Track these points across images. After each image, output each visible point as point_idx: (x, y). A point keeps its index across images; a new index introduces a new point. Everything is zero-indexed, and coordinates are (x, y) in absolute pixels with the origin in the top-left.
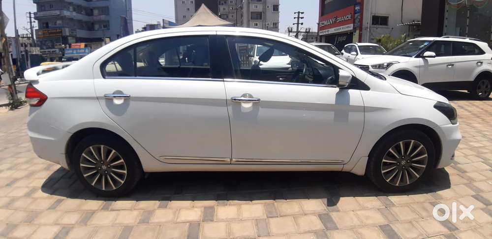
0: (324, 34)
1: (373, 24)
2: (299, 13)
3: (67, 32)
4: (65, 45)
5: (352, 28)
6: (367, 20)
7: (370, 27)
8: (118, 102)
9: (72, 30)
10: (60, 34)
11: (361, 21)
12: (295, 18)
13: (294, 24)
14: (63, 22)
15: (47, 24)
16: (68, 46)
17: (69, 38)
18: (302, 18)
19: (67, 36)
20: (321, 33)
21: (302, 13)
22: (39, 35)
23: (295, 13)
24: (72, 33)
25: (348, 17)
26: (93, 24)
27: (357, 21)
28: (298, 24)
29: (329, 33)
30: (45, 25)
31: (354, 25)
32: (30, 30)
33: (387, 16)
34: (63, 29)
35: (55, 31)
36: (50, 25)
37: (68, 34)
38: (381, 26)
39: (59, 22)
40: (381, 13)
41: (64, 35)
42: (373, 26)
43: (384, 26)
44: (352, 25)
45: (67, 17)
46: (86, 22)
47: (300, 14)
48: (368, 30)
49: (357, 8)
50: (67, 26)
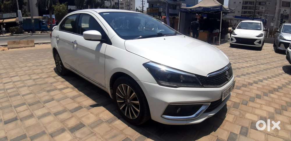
3: (161, 10)
4: (159, 16)
9: (164, 9)
10: (158, 11)
14: (160, 5)
15: (153, 5)
16: (160, 17)
17: (162, 13)
19: (161, 12)
22: (148, 11)
24: (164, 10)
26: (176, 6)
30: (152, 6)
32: (142, 8)
34: (159, 8)
35: (156, 9)
36: (154, 6)
37: (161, 11)
39: (158, 4)
41: (159, 11)
45: (162, 2)
46: (173, 5)
50: (162, 6)
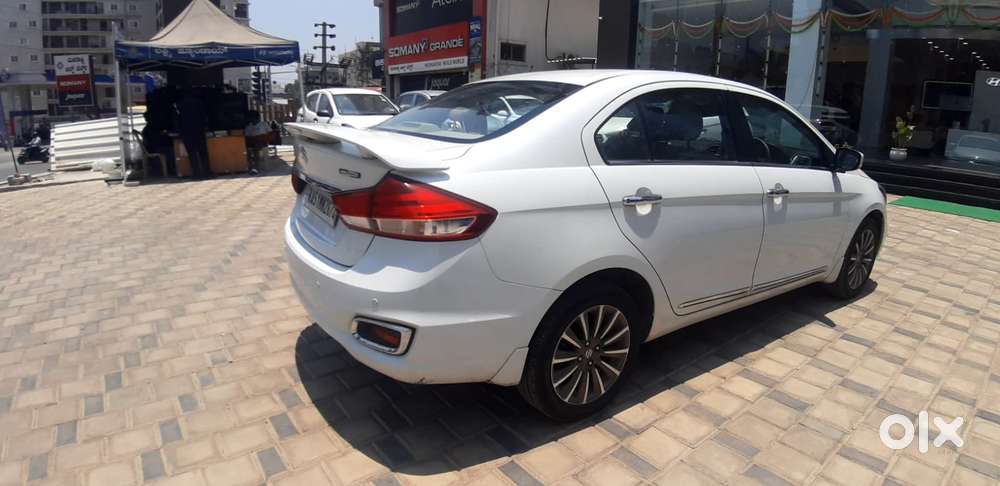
0: (402, 71)
1: (502, 57)
2: (324, 25)
5: (465, 64)
6: (493, 50)
7: (499, 64)
8: (644, 210)
11: (483, 50)
12: (316, 35)
13: (315, 48)
18: (332, 36)
20: (392, 69)
21: (332, 26)
23: (316, 25)
25: (455, 43)
27: (475, 51)
28: (324, 48)
29: (414, 70)
31: (469, 60)
33: (522, 43)
38: (515, 62)
40: (515, 38)
42: (504, 61)
43: (520, 63)
44: (466, 58)
47: (328, 27)
48: (496, 67)
49: (474, 27)
